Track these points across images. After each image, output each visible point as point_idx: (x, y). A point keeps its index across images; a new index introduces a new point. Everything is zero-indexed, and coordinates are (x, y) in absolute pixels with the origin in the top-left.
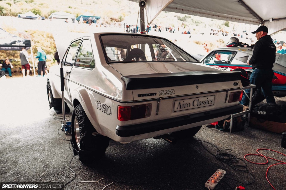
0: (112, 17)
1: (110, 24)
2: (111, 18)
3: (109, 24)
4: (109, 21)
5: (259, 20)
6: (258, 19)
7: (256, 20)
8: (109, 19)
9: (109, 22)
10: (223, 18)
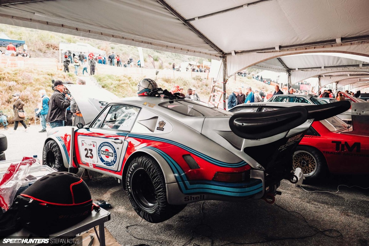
0: (50, 43)
1: (45, 52)
2: (48, 45)
3: (43, 52)
4: (44, 48)
5: (219, 53)
6: (217, 51)
7: (215, 53)
8: (45, 45)
9: (43, 50)
10: (160, 47)
